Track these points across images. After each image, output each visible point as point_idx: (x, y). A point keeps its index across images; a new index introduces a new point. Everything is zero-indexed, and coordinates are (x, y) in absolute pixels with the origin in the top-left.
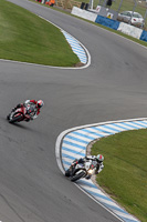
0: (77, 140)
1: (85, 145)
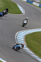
0: (21, 34)
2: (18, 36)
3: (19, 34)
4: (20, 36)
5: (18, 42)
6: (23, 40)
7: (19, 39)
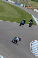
0: (35, 43)
1: (37, 45)
2: (32, 45)
3: (34, 43)
4: (34, 45)
5: (33, 50)
6: (37, 48)
7: (33, 48)
